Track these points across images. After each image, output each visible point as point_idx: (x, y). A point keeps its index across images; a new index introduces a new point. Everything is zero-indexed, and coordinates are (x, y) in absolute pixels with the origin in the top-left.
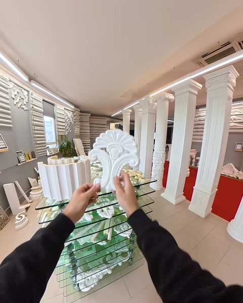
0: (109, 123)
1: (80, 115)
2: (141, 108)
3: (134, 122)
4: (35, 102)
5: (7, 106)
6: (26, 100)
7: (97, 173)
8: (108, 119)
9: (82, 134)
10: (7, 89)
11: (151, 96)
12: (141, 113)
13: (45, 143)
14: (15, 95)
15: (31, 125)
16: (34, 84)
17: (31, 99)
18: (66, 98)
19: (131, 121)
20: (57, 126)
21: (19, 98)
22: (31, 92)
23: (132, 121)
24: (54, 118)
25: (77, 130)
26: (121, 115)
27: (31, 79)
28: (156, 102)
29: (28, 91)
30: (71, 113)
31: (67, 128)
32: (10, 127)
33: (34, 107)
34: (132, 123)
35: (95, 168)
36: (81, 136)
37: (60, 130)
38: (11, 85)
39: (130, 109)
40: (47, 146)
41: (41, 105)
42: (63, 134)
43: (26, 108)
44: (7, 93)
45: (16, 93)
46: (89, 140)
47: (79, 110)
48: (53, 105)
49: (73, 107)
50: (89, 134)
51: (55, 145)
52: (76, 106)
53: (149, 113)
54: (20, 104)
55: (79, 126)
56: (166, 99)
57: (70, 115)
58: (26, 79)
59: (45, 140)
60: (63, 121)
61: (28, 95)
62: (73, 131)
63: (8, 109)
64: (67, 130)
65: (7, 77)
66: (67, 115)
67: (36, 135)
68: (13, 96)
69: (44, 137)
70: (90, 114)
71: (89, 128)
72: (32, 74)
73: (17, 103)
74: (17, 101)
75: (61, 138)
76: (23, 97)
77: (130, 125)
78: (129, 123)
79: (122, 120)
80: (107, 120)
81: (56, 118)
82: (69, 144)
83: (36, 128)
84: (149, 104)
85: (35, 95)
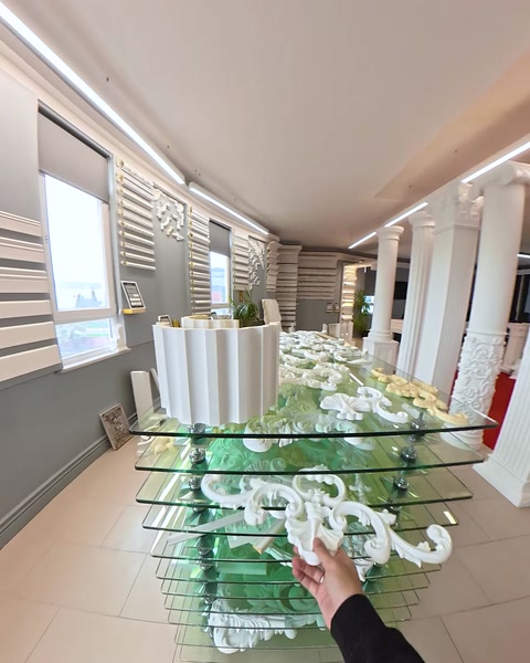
0: (341, 264)
1: (279, 250)
2: (430, 219)
3: (408, 261)
4: (196, 226)
5: (149, 233)
6: (180, 222)
7: (299, 371)
8: (340, 256)
9: (281, 290)
10: (149, 201)
11: (465, 181)
12: (431, 230)
13: (209, 305)
14: (163, 213)
15: (187, 269)
16: (194, 190)
17: (189, 219)
18: (252, 213)
19: (399, 260)
20: (233, 273)
21: (169, 218)
22: (189, 205)
23: (404, 260)
24: (229, 256)
25: (271, 281)
26: (374, 245)
27: (189, 180)
28: (482, 194)
29: (184, 205)
30: (262, 245)
31: (252, 277)
32: (152, 271)
33: (195, 234)
34: (404, 265)
35: (295, 359)
36: (278, 295)
37: (238, 280)
38: (157, 195)
39: (399, 224)
40: (213, 311)
41: (206, 230)
42: (242, 288)
43: (179, 237)
44: (149, 209)
45: (164, 209)
46: (295, 304)
47: (278, 239)
48: (228, 229)
49: (267, 233)
50: (295, 290)
51: (227, 310)
52: (272, 231)
53: (457, 227)
54: (170, 230)
55: (276, 273)
56: (516, 181)
57: (259, 249)
58: (181, 181)
59: (209, 299)
60: (246, 261)
61: (184, 212)
62: (263, 283)
63: (150, 238)
64: (251, 281)
65: (151, 180)
66: (253, 250)
67: (196, 289)
68: (160, 215)
69: (209, 293)
70: (300, 247)
71: (296, 278)
72: (191, 169)
73: (165, 227)
74: (166, 224)
75: (239, 296)
76: (175, 217)
77: (398, 269)
78: (394, 264)
79: (375, 257)
80: (336, 259)
81: (233, 256)
82: (252, 309)
83: (196, 274)
84: (458, 203)
85: (197, 212)
